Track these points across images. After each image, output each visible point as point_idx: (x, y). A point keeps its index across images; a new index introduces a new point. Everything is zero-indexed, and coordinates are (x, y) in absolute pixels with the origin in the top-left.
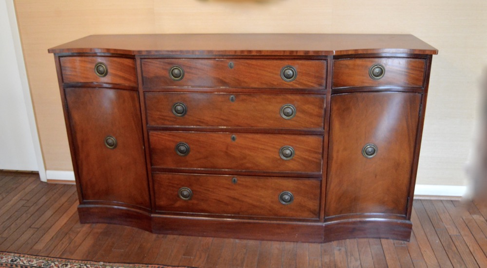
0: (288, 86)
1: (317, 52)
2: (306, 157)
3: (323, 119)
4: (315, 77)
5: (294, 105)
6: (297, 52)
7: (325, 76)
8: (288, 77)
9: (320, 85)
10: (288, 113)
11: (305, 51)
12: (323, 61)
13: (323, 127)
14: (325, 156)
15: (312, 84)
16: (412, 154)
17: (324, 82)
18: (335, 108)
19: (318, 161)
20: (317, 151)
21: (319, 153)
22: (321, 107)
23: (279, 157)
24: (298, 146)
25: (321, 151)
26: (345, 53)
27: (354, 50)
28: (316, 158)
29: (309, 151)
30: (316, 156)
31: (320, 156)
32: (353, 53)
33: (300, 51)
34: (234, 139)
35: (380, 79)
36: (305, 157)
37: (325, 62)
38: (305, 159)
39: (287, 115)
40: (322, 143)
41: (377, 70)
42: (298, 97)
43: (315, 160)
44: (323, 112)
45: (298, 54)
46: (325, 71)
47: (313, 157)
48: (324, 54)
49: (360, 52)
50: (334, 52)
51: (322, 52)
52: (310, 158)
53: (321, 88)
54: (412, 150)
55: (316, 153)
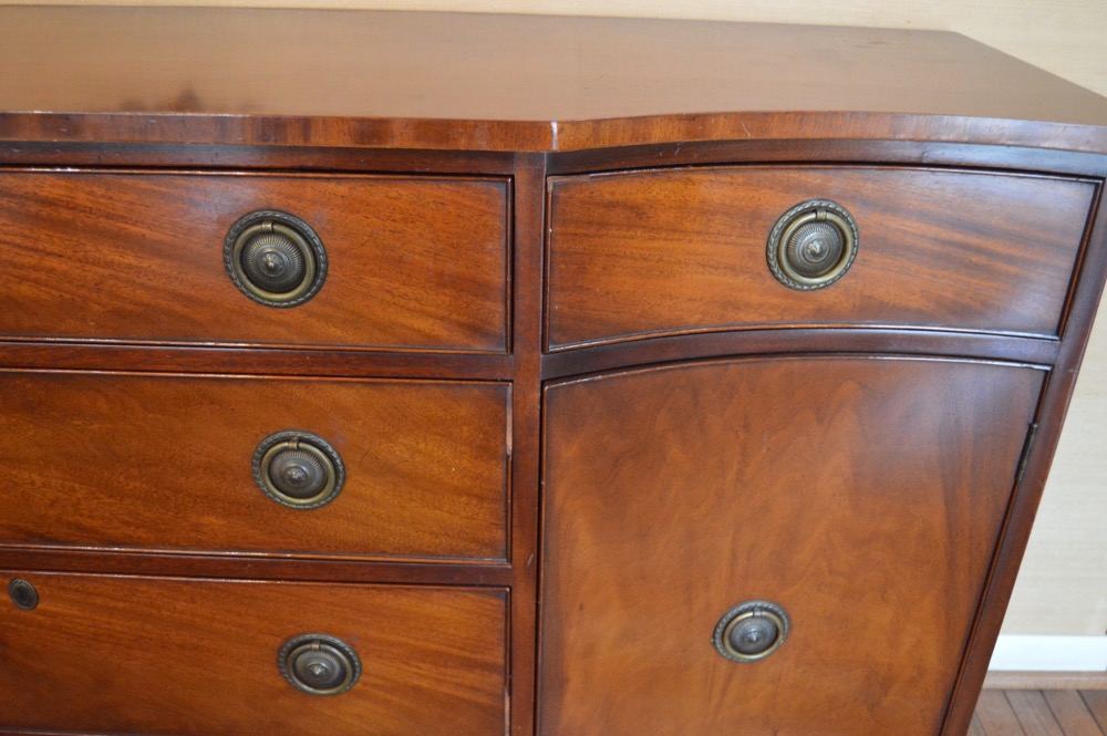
0: (282, 331)
1: (445, 127)
2: (424, 684)
3: (500, 508)
4: (442, 281)
5: (329, 437)
6: (306, 123)
7: (498, 278)
8: (273, 280)
9: (476, 330)
10: (298, 481)
11: (362, 121)
12: (480, 185)
13: (502, 547)
14: (523, 675)
15: (423, 324)
16: (957, 648)
17: (496, 311)
18: (567, 451)
19: (484, 700)
20: (478, 657)
21: (486, 667)
22: (486, 451)
23: (281, 684)
24: (373, 634)
25: (498, 656)
26: (624, 140)
27: (681, 118)
28: (473, 689)
29: (439, 659)
30: (472, 678)
31: (497, 679)
32: (676, 135)
33: (328, 122)
34: (23, 597)
35: (826, 285)
36: (416, 682)
37: (498, 189)
38: (417, 690)
39: (296, 488)
40: (501, 625)
41: (813, 239)
42: (347, 395)
43: (468, 695)
44: (498, 472)
45: (318, 140)
46: (496, 247)
47: (459, 685)
48: (483, 145)
49: (720, 133)
50: (555, 126)
51: (470, 126)
52: (444, 689)
53: (480, 347)
54: (961, 627)
55: (470, 665)
